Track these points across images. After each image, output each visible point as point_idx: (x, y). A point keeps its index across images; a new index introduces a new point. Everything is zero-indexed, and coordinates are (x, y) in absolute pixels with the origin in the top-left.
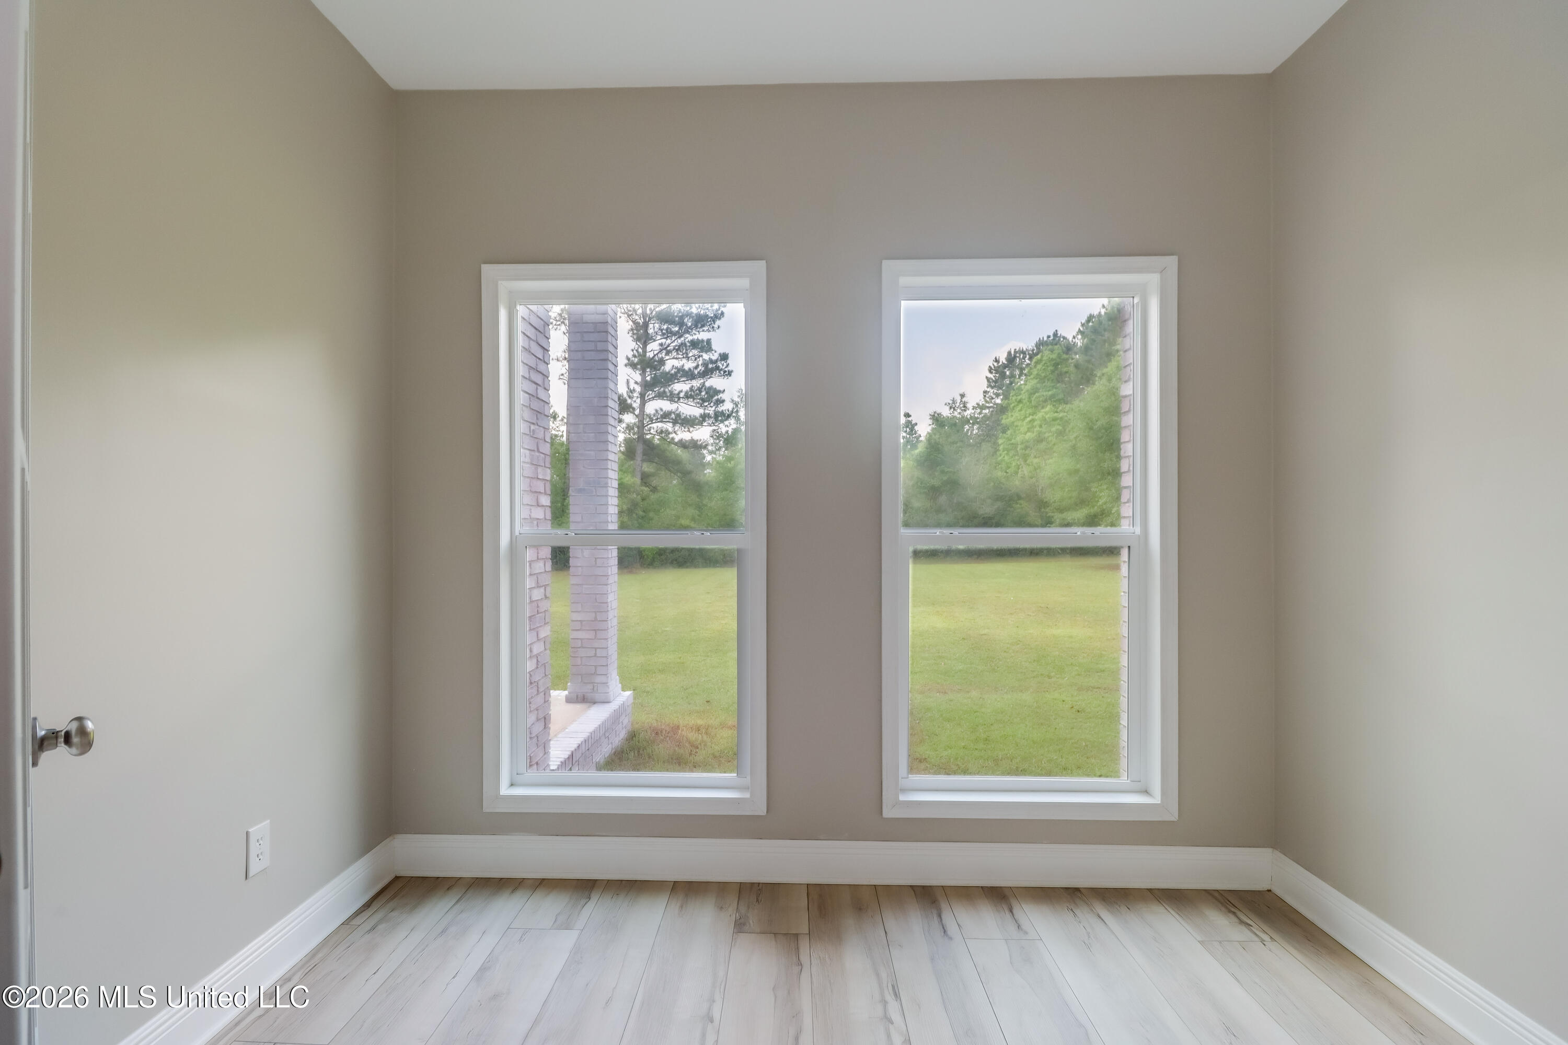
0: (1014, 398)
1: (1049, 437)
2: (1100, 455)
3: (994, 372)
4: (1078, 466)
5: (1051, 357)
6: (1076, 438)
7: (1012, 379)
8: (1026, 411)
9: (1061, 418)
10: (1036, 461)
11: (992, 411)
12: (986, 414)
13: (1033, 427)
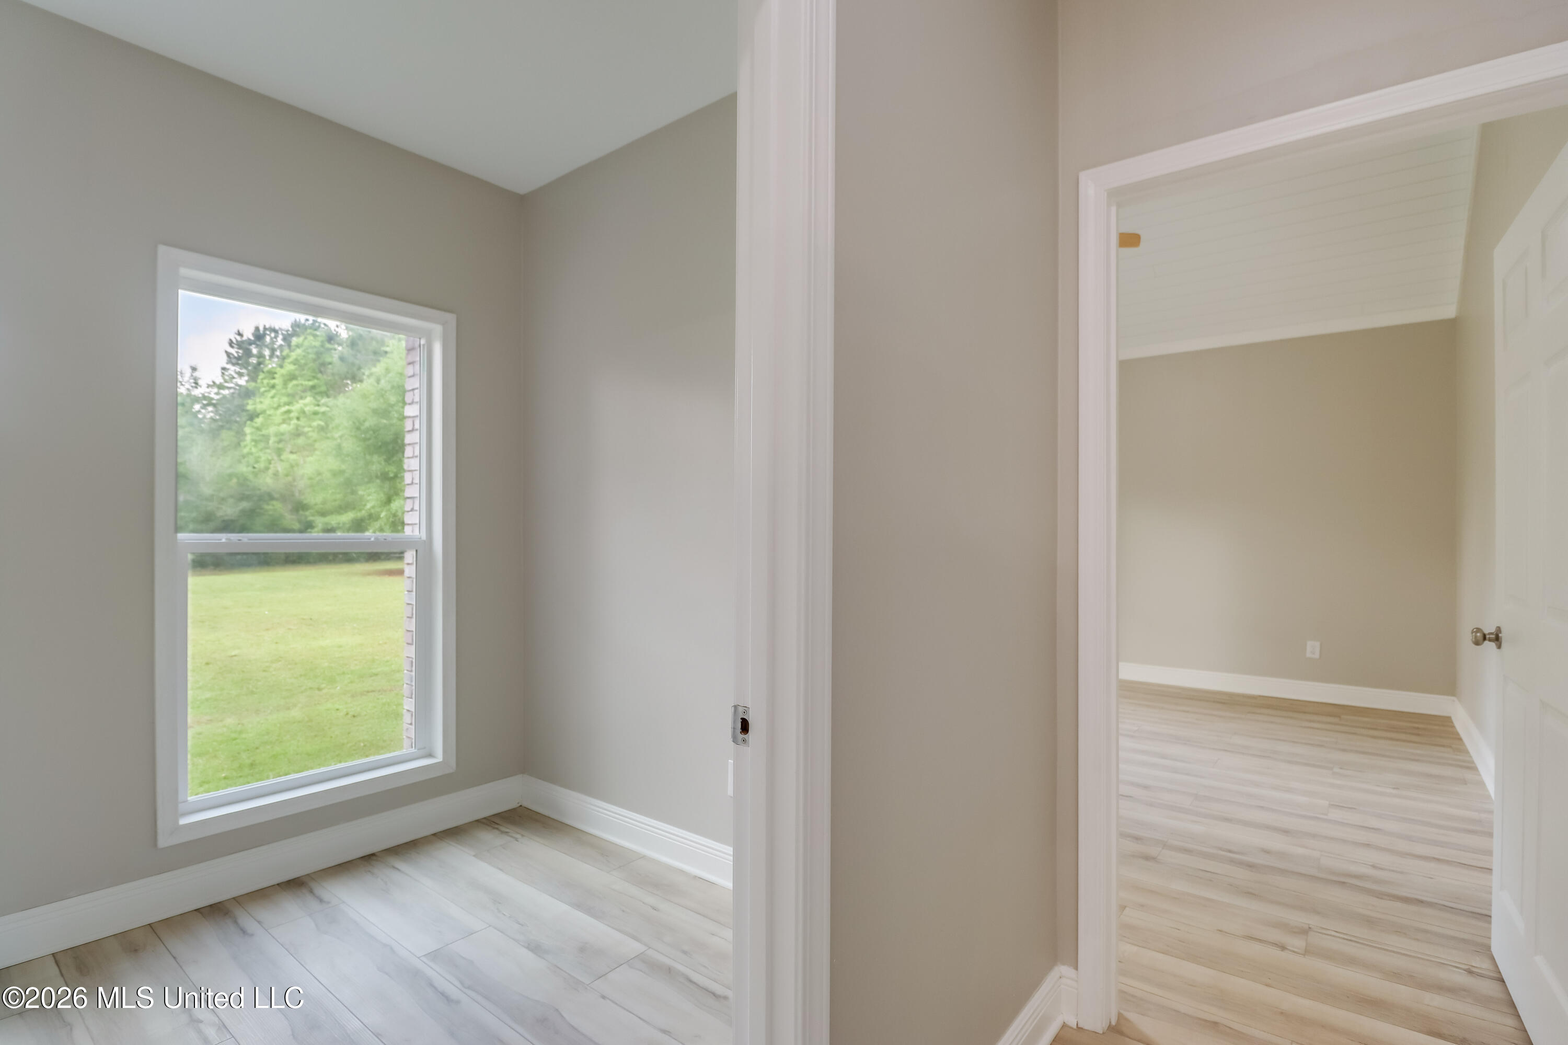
0: (265, 381)
1: (308, 432)
2: (368, 457)
3: (236, 346)
4: (343, 467)
5: (314, 343)
6: (341, 437)
7: (261, 360)
8: (280, 399)
9: (324, 413)
10: (293, 457)
11: (233, 393)
12: (224, 397)
13: (290, 419)
